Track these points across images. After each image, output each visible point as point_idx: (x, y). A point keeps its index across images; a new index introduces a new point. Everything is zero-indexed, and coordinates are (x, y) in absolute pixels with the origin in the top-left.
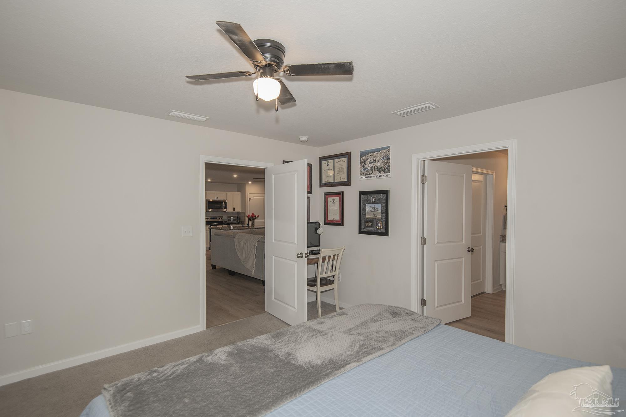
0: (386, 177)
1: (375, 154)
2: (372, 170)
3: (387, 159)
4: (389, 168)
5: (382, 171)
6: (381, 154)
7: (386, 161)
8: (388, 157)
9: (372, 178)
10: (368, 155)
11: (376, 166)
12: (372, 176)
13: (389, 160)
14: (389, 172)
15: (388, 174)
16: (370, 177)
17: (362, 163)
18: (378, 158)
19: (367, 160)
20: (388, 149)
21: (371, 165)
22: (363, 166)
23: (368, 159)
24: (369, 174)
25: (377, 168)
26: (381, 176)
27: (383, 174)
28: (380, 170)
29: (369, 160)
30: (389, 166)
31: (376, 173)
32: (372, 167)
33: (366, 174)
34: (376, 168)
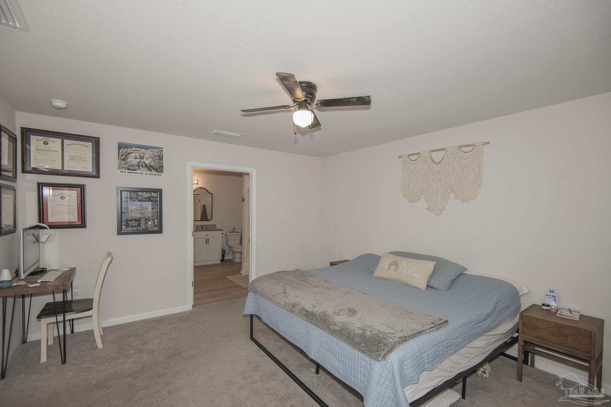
0: (158, 176)
1: (142, 150)
2: (139, 166)
3: (160, 159)
4: (163, 168)
5: (153, 169)
6: (151, 152)
7: (157, 161)
8: (161, 158)
9: (139, 174)
10: (132, 149)
11: (144, 163)
12: (139, 172)
13: (162, 160)
14: (162, 171)
15: (160, 173)
16: (135, 173)
17: (122, 155)
18: (148, 155)
19: (130, 153)
20: (160, 150)
21: (137, 160)
22: (124, 160)
23: (132, 153)
24: (135, 170)
25: (146, 165)
26: (152, 174)
27: (154, 172)
28: (150, 168)
29: (134, 154)
30: (162, 166)
31: (145, 171)
32: (139, 163)
33: (128, 169)
34: (143, 164)
